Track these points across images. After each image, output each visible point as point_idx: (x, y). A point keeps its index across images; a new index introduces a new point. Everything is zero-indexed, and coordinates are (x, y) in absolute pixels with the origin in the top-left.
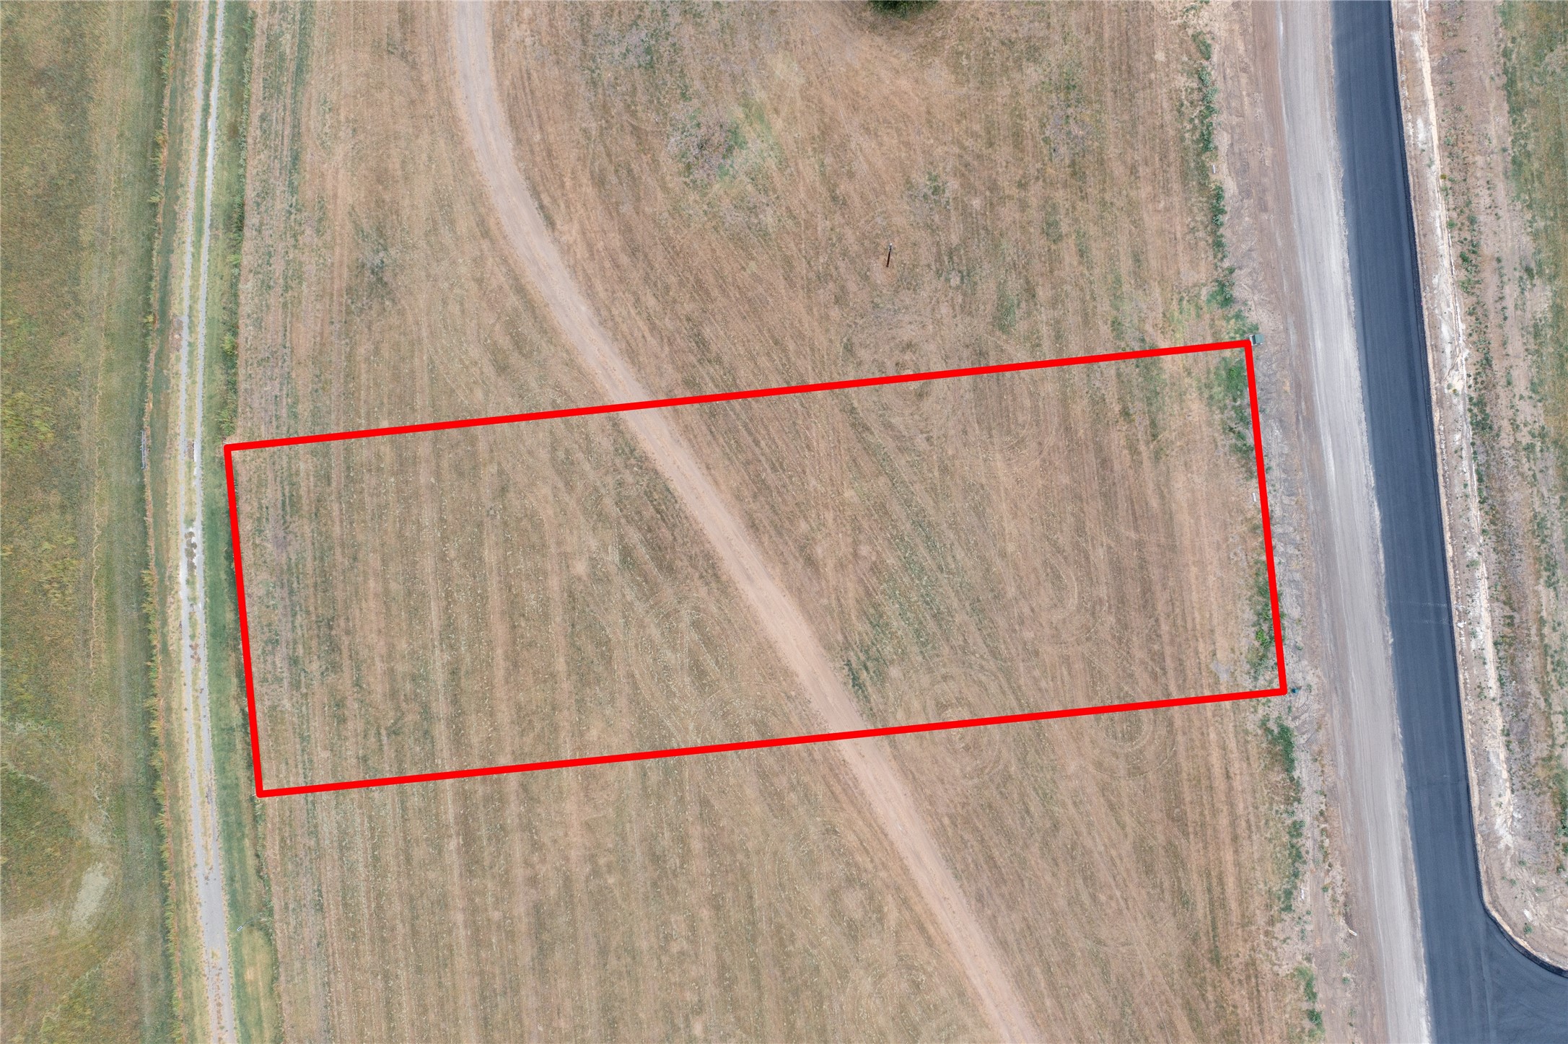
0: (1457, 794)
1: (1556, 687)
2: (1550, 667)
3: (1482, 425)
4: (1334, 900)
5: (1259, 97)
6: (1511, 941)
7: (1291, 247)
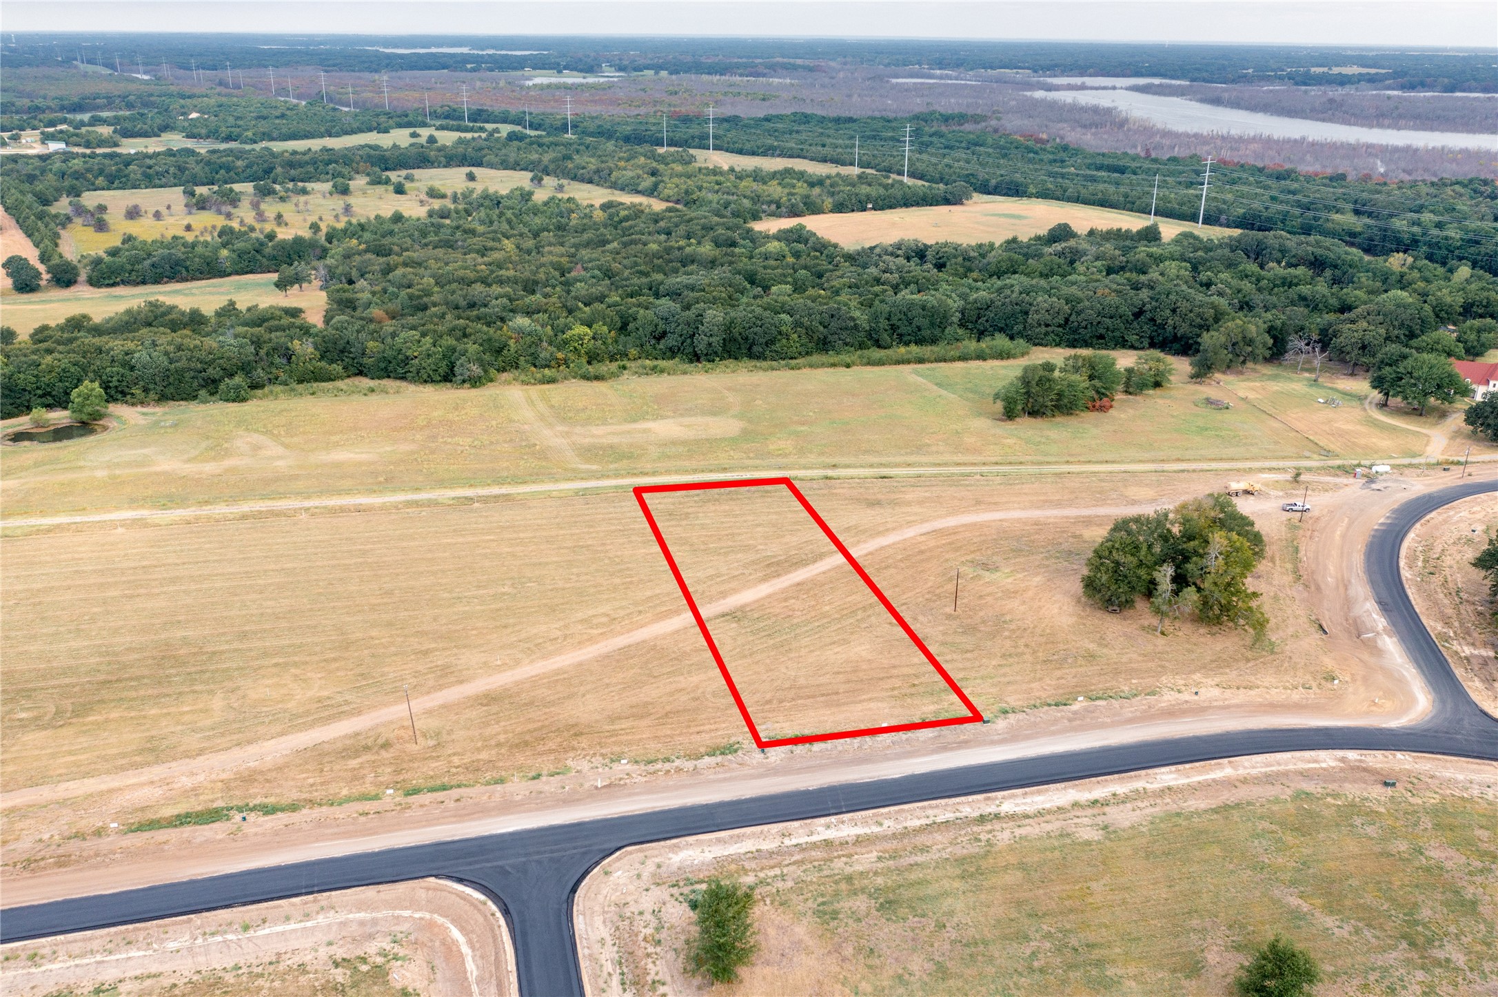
0: (708, 826)
1: (802, 869)
2: (816, 864)
3: (982, 819)
4: (621, 779)
5: (1138, 714)
6: (597, 863)
7: (1053, 733)
